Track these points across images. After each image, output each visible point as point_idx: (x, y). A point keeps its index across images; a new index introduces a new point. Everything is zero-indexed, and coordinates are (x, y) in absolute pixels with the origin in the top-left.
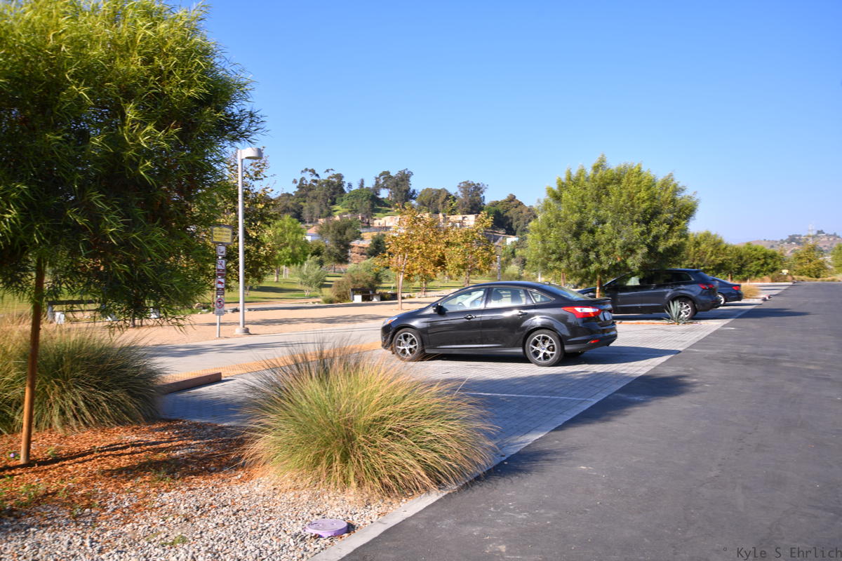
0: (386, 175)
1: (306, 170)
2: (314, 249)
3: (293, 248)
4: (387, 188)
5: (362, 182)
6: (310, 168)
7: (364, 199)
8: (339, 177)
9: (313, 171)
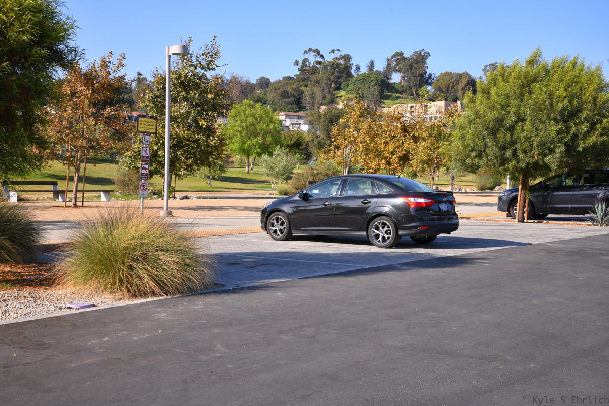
0: (399, 57)
1: (310, 50)
2: (295, 139)
3: (264, 137)
4: (400, 71)
5: (372, 63)
6: (314, 48)
7: (372, 84)
8: (347, 58)
9: (317, 52)
